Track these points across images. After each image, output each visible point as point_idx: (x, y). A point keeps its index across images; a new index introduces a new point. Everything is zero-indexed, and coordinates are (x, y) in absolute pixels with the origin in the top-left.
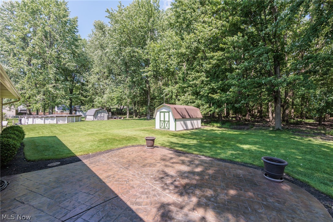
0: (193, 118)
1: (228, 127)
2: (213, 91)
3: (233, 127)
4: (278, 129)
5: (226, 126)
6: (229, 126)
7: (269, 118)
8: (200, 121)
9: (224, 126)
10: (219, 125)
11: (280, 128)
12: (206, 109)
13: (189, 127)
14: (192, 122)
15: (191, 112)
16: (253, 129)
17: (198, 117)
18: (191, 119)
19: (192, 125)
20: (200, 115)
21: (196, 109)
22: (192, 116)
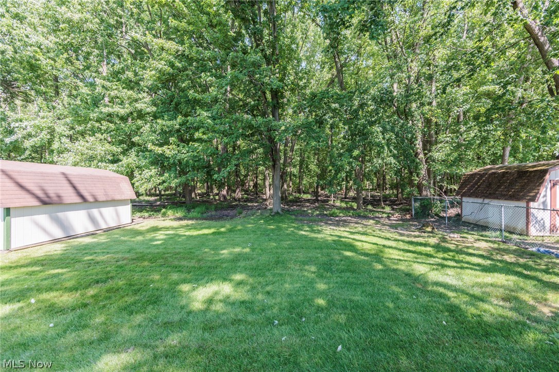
0: (96, 201)
1: (199, 215)
3: (209, 214)
4: (277, 213)
5: (194, 213)
6: (202, 214)
7: (265, 194)
9: (191, 215)
10: (180, 213)
11: (280, 211)
12: (149, 179)
13: (80, 230)
14: (95, 212)
15: (93, 185)
16: (242, 216)
17: (118, 197)
18: (86, 205)
19: (93, 220)
20: (130, 193)
21: (114, 177)
22: (94, 196)
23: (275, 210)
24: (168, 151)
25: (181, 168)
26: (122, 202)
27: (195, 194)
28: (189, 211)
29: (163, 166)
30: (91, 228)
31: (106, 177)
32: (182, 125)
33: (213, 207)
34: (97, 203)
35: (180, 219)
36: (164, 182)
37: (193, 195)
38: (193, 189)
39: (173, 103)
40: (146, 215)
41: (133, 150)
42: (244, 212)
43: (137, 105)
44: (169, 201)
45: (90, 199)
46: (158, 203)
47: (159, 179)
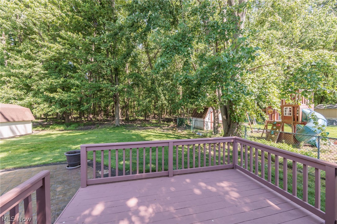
1: (74, 128)
2: (52, 90)
3: (80, 128)
5: (71, 127)
6: (76, 127)
8: (30, 126)
9: (69, 128)
10: (62, 128)
11: (119, 125)
12: (43, 108)
13: (6, 136)
14: (13, 127)
15: (10, 113)
16: (98, 128)
17: (25, 119)
18: (9, 123)
19: (13, 131)
20: (31, 117)
21: (22, 109)
22: (12, 119)
23: (116, 125)
24: (56, 96)
25: (62, 103)
26: (27, 122)
27: (72, 117)
28: (68, 126)
29: (51, 102)
30: (12, 135)
31: (17, 109)
32: (64, 82)
33: (83, 124)
34: (15, 122)
35: (62, 130)
36: (52, 111)
37: (70, 118)
38: (70, 115)
39: (58, 69)
40: (40, 129)
41: (31, 93)
42: (100, 127)
43: (34, 69)
44: (53, 122)
45: (11, 120)
46: (46, 123)
47: (48, 109)
